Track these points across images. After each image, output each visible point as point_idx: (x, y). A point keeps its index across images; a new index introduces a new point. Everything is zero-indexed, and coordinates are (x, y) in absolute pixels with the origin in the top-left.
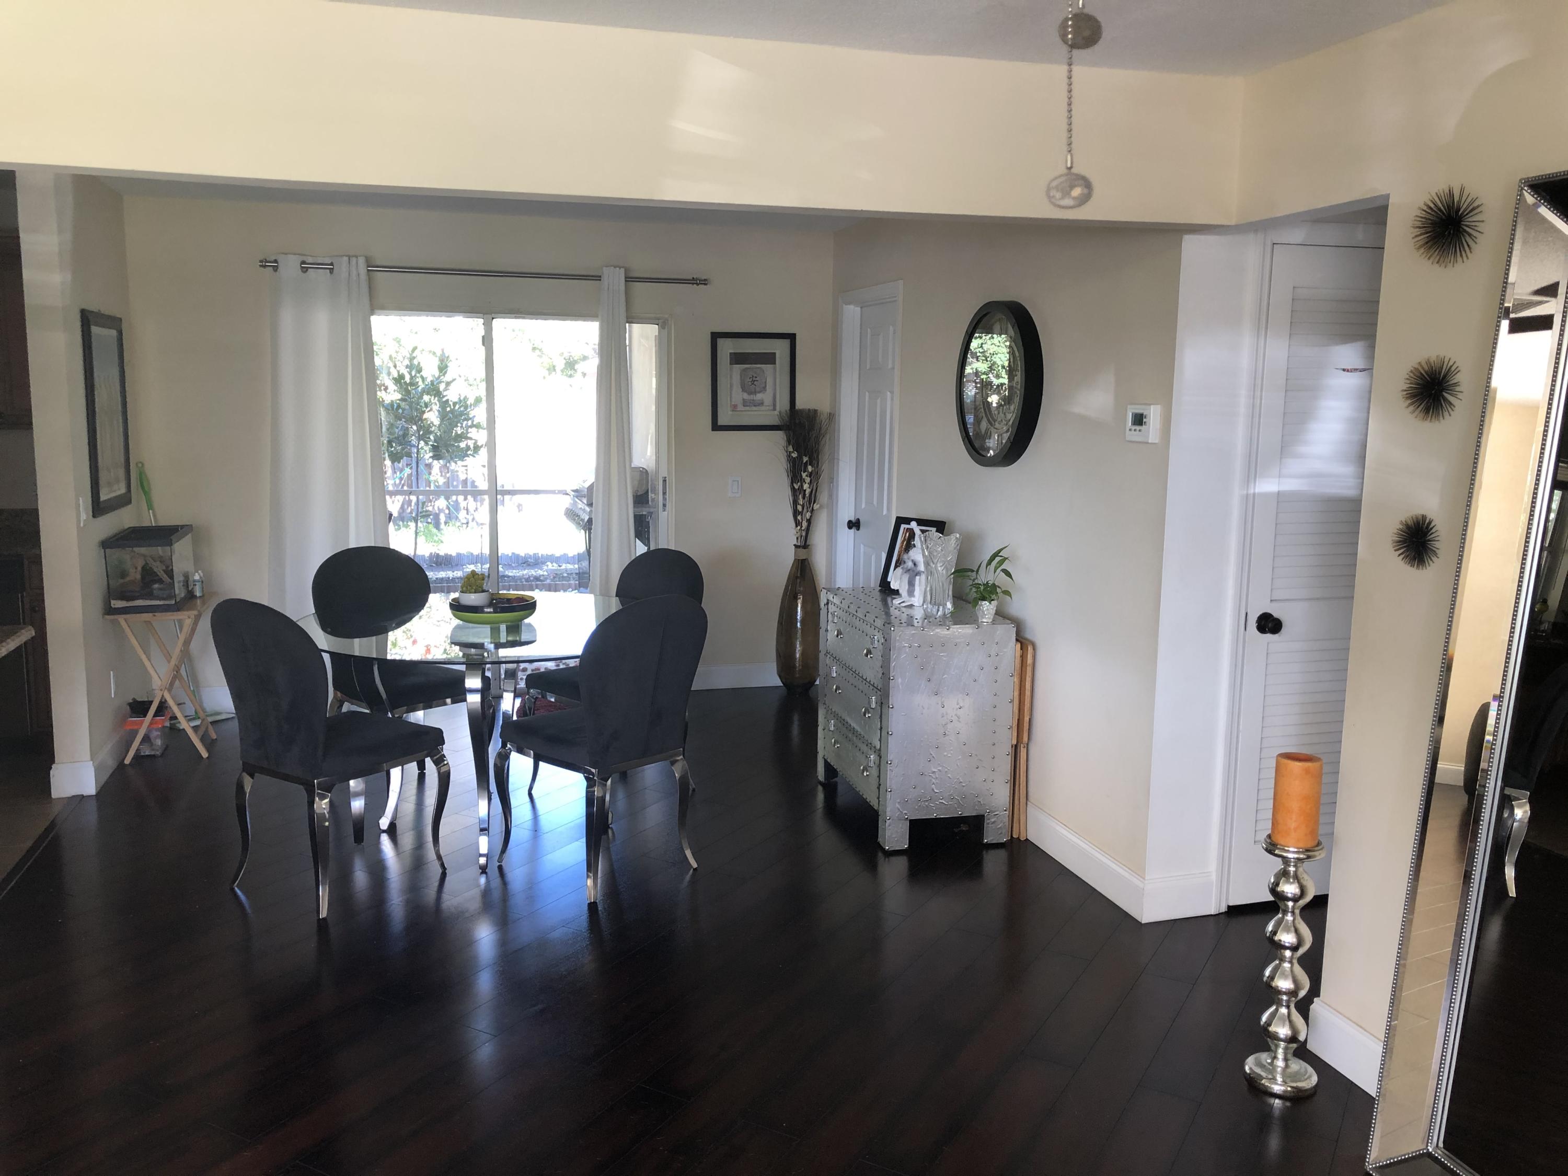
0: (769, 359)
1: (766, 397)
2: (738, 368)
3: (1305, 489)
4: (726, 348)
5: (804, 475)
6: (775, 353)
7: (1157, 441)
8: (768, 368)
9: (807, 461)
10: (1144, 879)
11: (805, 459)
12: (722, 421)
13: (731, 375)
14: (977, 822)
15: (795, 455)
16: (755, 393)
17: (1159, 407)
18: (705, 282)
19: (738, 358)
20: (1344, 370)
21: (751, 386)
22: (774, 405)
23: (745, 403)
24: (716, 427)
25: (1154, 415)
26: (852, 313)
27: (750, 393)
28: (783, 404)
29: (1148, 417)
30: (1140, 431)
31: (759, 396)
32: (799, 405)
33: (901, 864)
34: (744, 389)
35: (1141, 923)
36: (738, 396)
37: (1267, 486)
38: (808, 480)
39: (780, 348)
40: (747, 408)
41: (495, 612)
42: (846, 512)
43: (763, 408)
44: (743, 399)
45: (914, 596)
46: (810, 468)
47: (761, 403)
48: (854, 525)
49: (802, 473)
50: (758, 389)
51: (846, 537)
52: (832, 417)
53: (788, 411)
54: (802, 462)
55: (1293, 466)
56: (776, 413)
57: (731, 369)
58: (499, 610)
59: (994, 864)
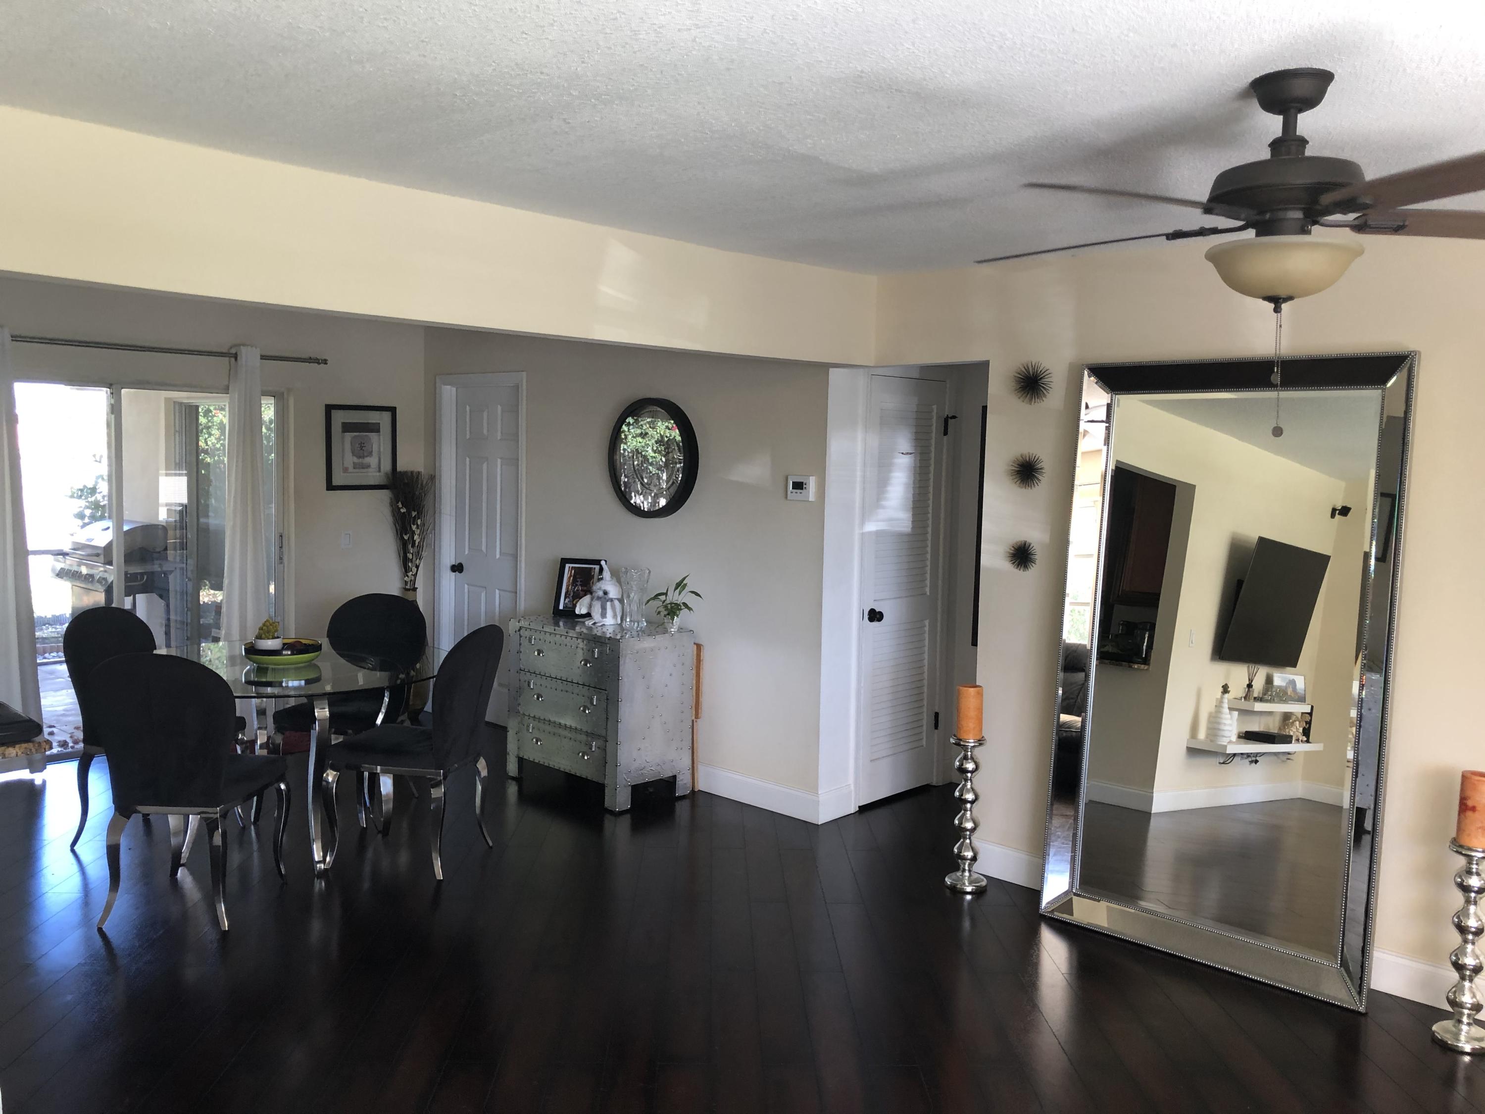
0: (374, 428)
1: (373, 461)
2: (349, 436)
3: (887, 528)
4: (339, 417)
5: (414, 527)
6: (379, 423)
7: (813, 500)
8: (373, 436)
9: (415, 515)
10: (817, 794)
11: (414, 514)
12: (335, 482)
13: (344, 444)
14: (671, 782)
15: (403, 510)
16: (363, 457)
17: (814, 477)
18: (325, 362)
19: (347, 427)
20: (902, 453)
21: (361, 451)
22: (380, 468)
23: (356, 466)
24: (330, 487)
25: (812, 484)
26: (448, 393)
27: (359, 457)
28: (387, 466)
29: (807, 484)
30: (801, 493)
31: (367, 460)
32: (399, 468)
33: (626, 820)
34: (353, 454)
35: (818, 825)
36: (350, 460)
37: (871, 527)
38: (417, 532)
39: (384, 419)
40: (357, 470)
41: (292, 654)
42: (448, 557)
43: (370, 470)
44: (354, 463)
45: (606, 617)
46: (419, 522)
47: (368, 466)
48: (457, 568)
49: (412, 526)
50: (366, 454)
51: (448, 581)
52: (432, 478)
53: (390, 476)
54: (411, 515)
55: (882, 514)
56: (382, 474)
57: (343, 438)
58: (295, 652)
59: (682, 810)
